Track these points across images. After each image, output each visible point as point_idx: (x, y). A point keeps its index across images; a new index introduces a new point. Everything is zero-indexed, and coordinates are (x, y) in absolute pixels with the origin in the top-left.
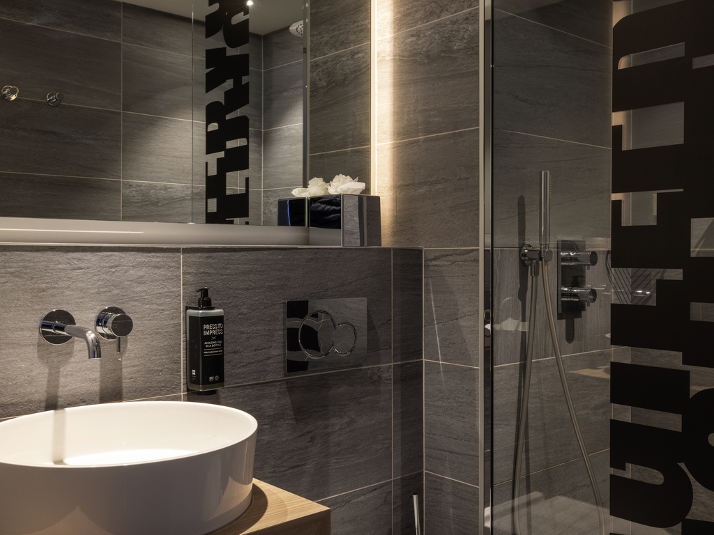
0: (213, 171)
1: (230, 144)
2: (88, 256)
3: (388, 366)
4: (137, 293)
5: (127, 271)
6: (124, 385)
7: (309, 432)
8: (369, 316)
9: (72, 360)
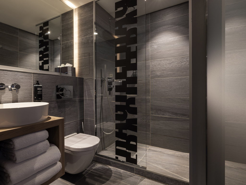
0: (41, 65)
1: (45, 59)
2: (9, 72)
3: (77, 99)
4: (21, 81)
5: (19, 76)
6: (18, 100)
7: (61, 111)
8: (73, 89)
9: (5, 94)
